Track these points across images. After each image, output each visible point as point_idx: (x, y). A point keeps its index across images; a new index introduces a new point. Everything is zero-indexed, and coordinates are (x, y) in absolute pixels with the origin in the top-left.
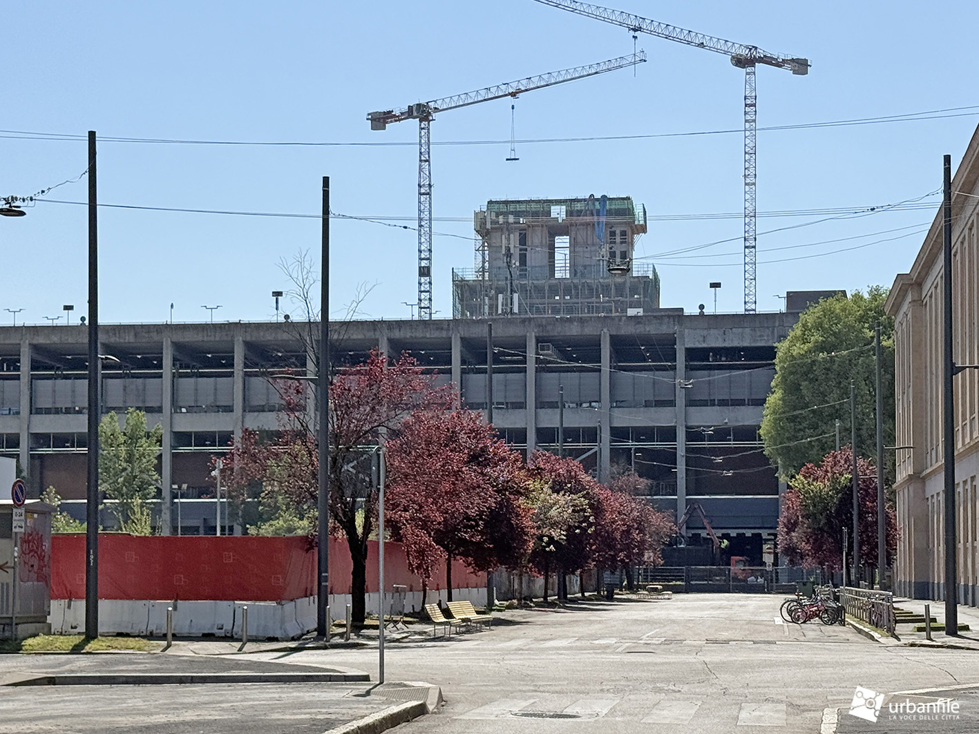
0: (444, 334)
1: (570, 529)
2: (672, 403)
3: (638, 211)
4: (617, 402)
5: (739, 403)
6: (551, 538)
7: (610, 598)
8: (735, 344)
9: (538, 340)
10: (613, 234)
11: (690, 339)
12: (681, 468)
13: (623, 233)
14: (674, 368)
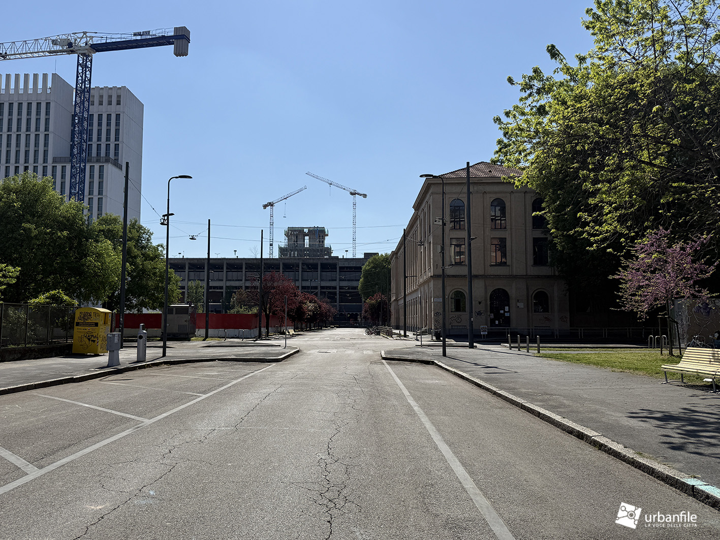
0: (278, 262)
1: (313, 312)
2: (336, 280)
3: (326, 231)
4: (322, 280)
5: (353, 280)
6: (309, 314)
7: (321, 329)
8: (352, 266)
9: (302, 264)
10: (320, 236)
11: (341, 264)
12: (338, 297)
13: (322, 236)
14: (336, 271)
